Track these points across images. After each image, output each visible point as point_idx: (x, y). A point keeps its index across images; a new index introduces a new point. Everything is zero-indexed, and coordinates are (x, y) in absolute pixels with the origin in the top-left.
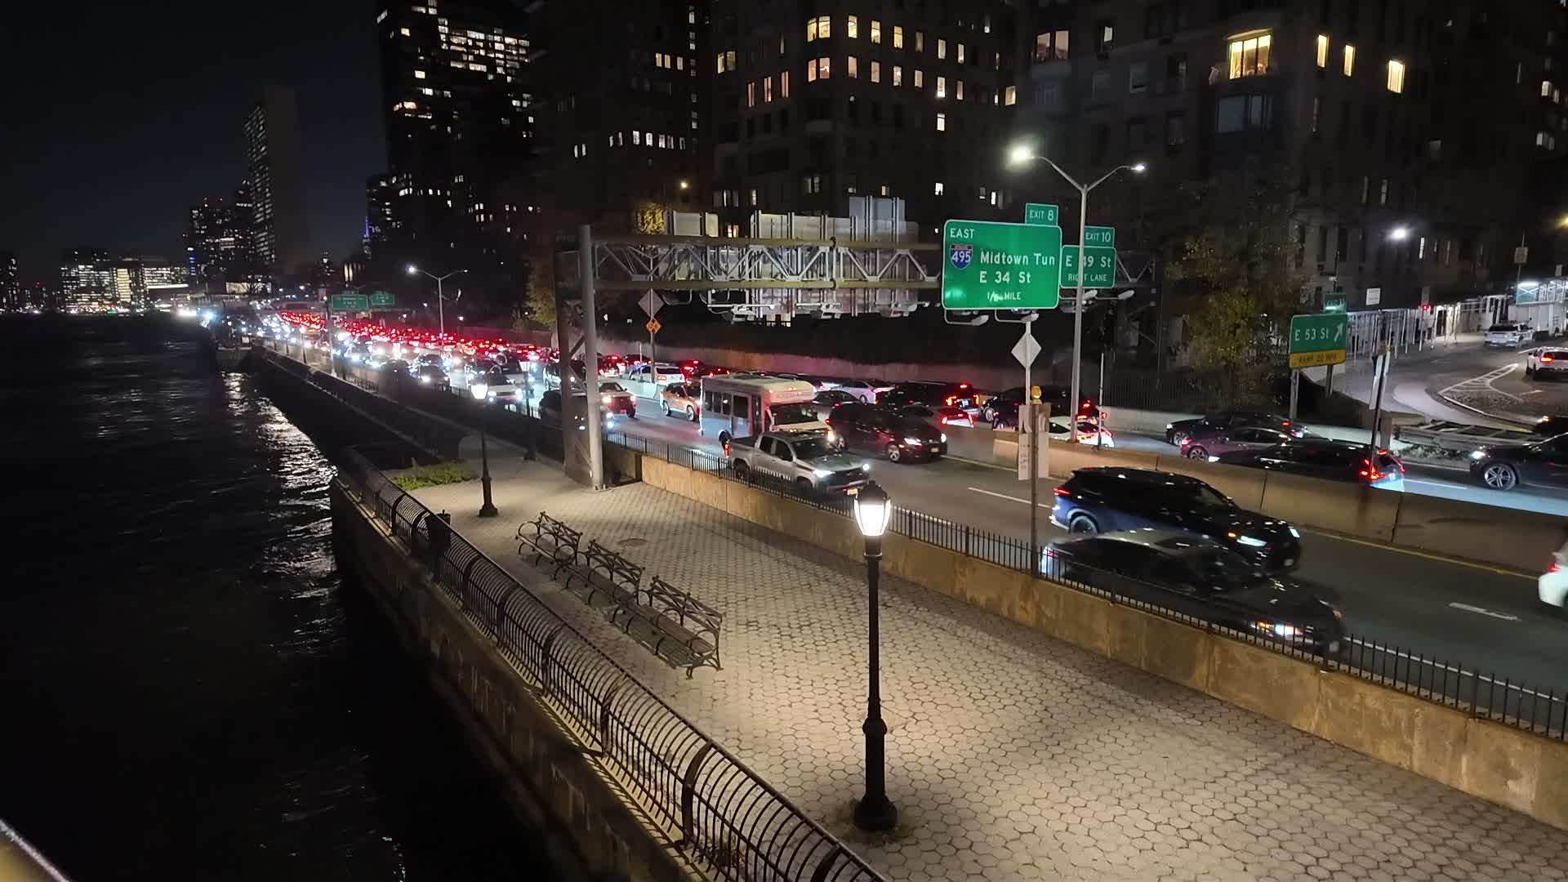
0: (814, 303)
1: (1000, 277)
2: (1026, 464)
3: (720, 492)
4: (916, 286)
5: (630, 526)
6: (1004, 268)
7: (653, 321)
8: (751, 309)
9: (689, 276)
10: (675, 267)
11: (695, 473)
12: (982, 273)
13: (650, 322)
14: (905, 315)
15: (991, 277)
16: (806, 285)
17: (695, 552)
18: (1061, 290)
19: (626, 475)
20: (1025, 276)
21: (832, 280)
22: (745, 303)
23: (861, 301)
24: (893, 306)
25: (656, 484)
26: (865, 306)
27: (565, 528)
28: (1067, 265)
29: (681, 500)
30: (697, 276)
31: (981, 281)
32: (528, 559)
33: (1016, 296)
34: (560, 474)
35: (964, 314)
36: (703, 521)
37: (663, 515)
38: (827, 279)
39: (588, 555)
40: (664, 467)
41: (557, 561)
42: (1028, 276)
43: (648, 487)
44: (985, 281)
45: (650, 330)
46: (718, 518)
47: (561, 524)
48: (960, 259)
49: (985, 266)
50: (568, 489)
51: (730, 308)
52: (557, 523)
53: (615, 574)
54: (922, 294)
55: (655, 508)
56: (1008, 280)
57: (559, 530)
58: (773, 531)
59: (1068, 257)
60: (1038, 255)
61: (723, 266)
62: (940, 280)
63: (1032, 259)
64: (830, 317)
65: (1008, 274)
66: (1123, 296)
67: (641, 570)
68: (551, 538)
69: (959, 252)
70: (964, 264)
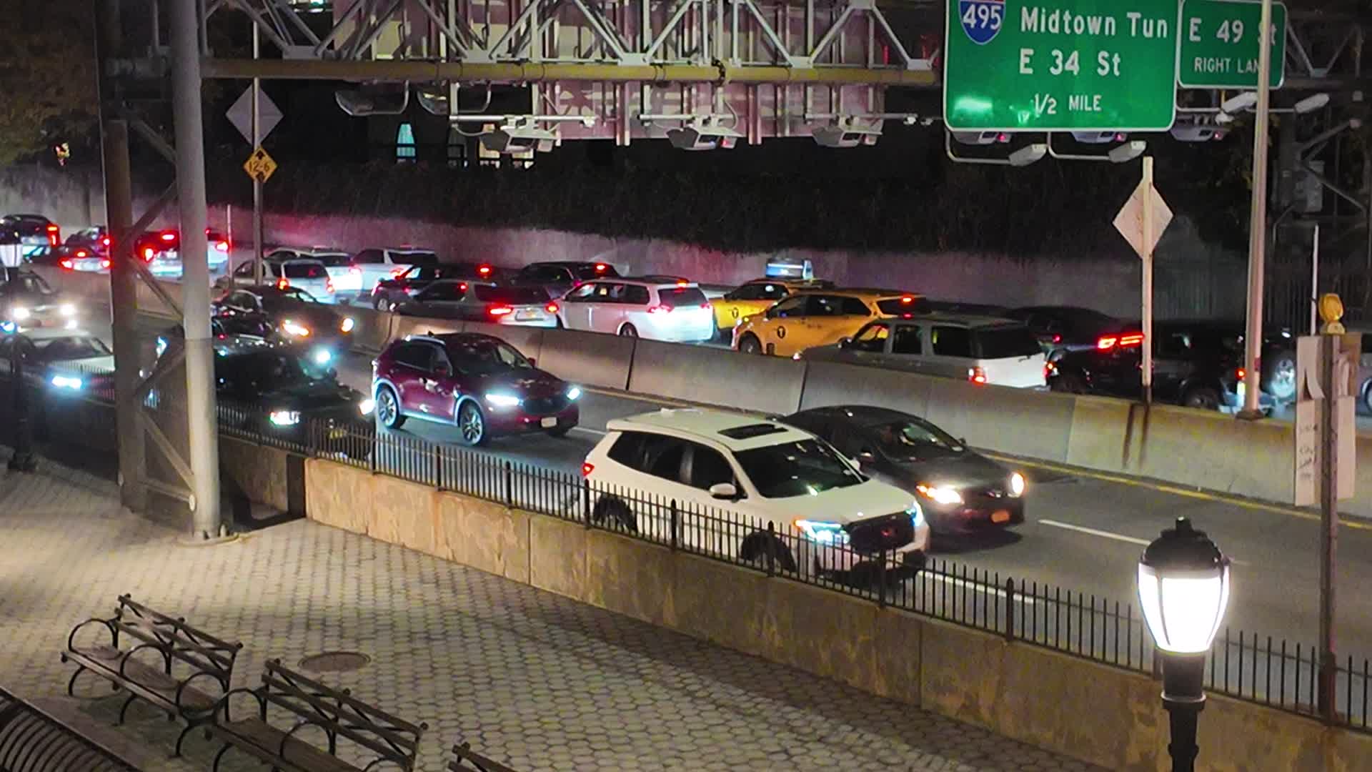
0: (670, 114)
1: (1059, 62)
2: (1311, 469)
3: (511, 539)
4: (890, 77)
5: (314, 621)
6: (1067, 42)
7: (260, 155)
8: (545, 125)
9: (402, 49)
10: (372, 30)
11: (448, 496)
12: (1024, 52)
13: (254, 158)
14: (867, 142)
15: (1042, 62)
16: (660, 75)
17: (491, 681)
18: (1181, 92)
19: (262, 503)
20: (1110, 61)
21: (715, 63)
22: (531, 112)
23: (766, 112)
24: (842, 122)
25: (344, 523)
26: (776, 123)
27: (188, 631)
28: (1193, 38)
29: (411, 560)
30: (417, 50)
31: (1023, 70)
32: (97, 707)
33: (1091, 104)
34: (110, 505)
35: (982, 141)
36: (483, 605)
37: (383, 594)
38: (703, 62)
39: (262, 696)
40: (364, 486)
41: (184, 711)
42: (1116, 59)
43: (324, 531)
44: (1030, 71)
45: (254, 175)
46: (514, 601)
47: (179, 623)
48: (980, 21)
49: (1030, 38)
50: (136, 537)
51: (497, 124)
52: (167, 620)
53: (341, 740)
54: (897, 98)
55: (358, 579)
56: (1076, 69)
57: (174, 637)
58: (653, 628)
59: (1193, 21)
60: (1134, 16)
61: (476, 29)
62: (938, 67)
63: (1123, 24)
64: (712, 144)
65: (1075, 55)
66: (1304, 106)
67: (418, 730)
68: (152, 656)
69: (977, 6)
70: (988, 33)
